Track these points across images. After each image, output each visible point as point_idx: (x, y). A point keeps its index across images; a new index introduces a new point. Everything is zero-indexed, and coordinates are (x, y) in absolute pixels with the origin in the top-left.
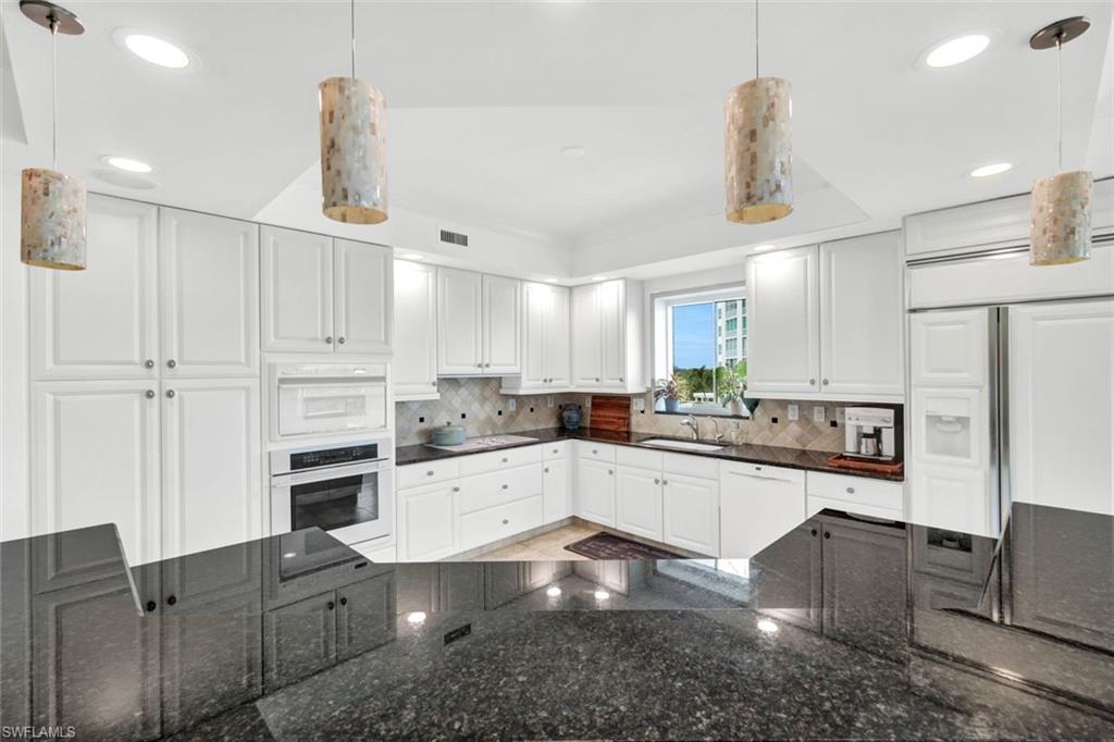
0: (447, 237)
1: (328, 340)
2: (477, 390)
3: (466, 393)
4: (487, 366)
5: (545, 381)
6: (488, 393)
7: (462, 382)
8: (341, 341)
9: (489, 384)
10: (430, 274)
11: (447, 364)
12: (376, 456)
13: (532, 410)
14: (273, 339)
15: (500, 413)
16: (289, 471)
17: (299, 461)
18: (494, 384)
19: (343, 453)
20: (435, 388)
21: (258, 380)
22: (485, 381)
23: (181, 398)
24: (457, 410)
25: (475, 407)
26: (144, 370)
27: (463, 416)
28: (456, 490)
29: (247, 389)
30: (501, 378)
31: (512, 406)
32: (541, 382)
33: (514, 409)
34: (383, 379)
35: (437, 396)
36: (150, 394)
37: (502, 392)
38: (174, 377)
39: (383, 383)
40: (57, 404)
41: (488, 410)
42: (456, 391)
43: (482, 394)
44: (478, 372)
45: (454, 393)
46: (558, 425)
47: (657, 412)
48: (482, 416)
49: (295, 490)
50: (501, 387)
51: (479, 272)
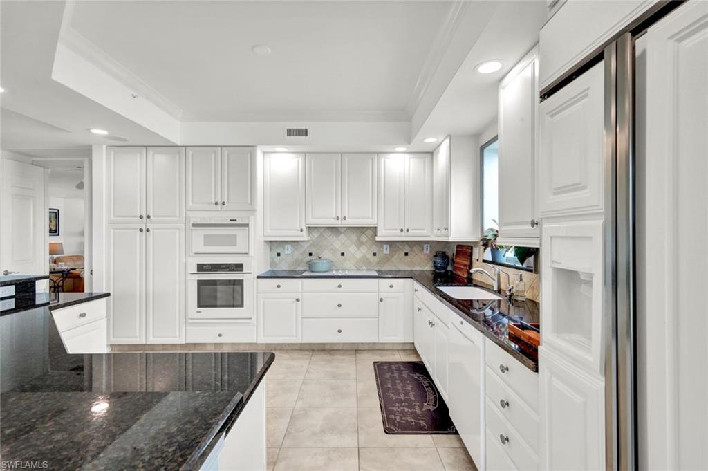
0: (292, 132)
1: (217, 204)
2: (354, 237)
3: (345, 238)
4: (345, 219)
5: (402, 230)
6: (364, 238)
7: (342, 231)
8: (224, 203)
9: (365, 232)
10: (300, 159)
11: (313, 218)
12: (242, 270)
13: (406, 254)
14: (191, 204)
15: (375, 254)
16: (196, 272)
17: (201, 268)
18: (370, 232)
19: (224, 266)
20: (303, 233)
21: (184, 225)
22: (361, 230)
23: (153, 232)
24: (338, 250)
25: (353, 248)
26: (139, 220)
27: (343, 254)
28: (298, 300)
29: (179, 229)
31: (386, 250)
32: (399, 231)
33: (388, 252)
34: (247, 225)
36: (141, 230)
37: (377, 239)
38: (151, 223)
39: (247, 228)
40: (114, 234)
41: (364, 252)
42: (336, 236)
43: (359, 240)
44: (338, 223)
45: (335, 238)
46: (433, 269)
47: (484, 261)
48: (359, 255)
49: (200, 283)
50: (376, 235)
51: (338, 153)
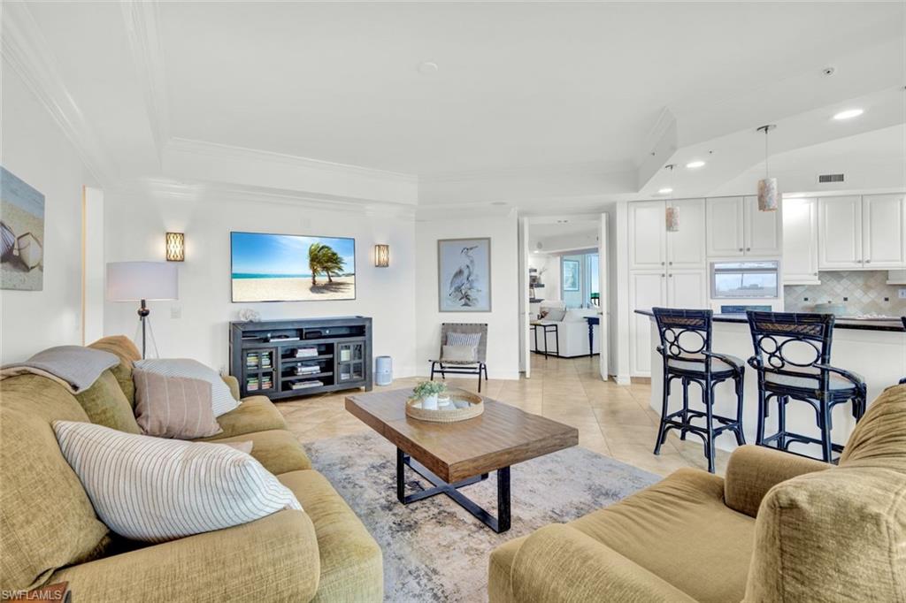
0: (825, 179)
1: (741, 250)
2: (859, 281)
3: (849, 282)
4: (868, 262)
7: (844, 274)
8: (748, 250)
9: (874, 276)
10: (812, 204)
11: (827, 262)
14: (712, 251)
15: (887, 299)
17: (726, 309)
18: (879, 276)
20: (817, 277)
21: (704, 271)
22: (869, 274)
23: (674, 277)
24: (839, 295)
25: (859, 293)
26: (661, 266)
27: (846, 299)
29: (700, 274)
30: (887, 271)
34: (775, 270)
35: (819, 283)
36: (663, 275)
37: (888, 282)
38: (672, 269)
40: (636, 279)
41: (872, 296)
42: (838, 282)
43: (865, 284)
44: (859, 267)
45: (836, 282)
48: (866, 300)
50: (888, 279)
51: (858, 196)
